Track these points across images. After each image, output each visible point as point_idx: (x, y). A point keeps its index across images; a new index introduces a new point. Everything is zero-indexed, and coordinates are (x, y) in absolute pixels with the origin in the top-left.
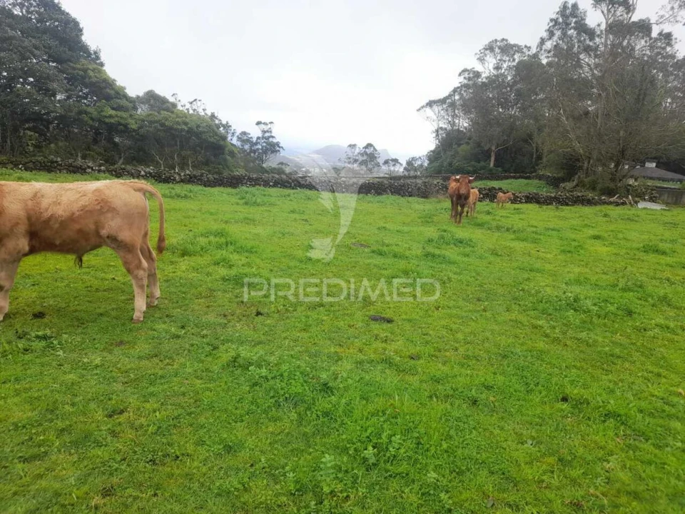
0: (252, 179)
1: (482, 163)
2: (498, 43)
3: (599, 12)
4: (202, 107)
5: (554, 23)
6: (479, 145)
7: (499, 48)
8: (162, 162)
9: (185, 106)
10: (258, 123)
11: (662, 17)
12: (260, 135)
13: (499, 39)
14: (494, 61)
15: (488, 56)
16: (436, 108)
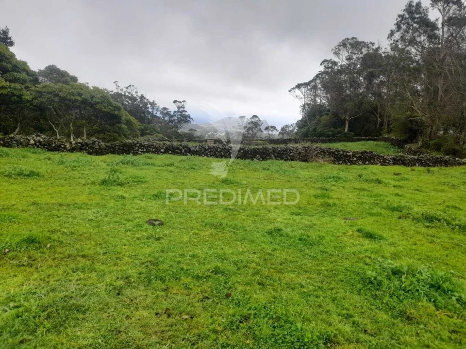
0: (144, 146)
1: (339, 129)
2: (349, 41)
3: (437, 10)
4: (135, 90)
5: (401, 18)
6: (336, 115)
7: (350, 44)
8: (57, 131)
9: (122, 90)
10: (175, 102)
12: (176, 110)
13: (350, 38)
14: (347, 54)
15: (342, 51)
16: (303, 89)
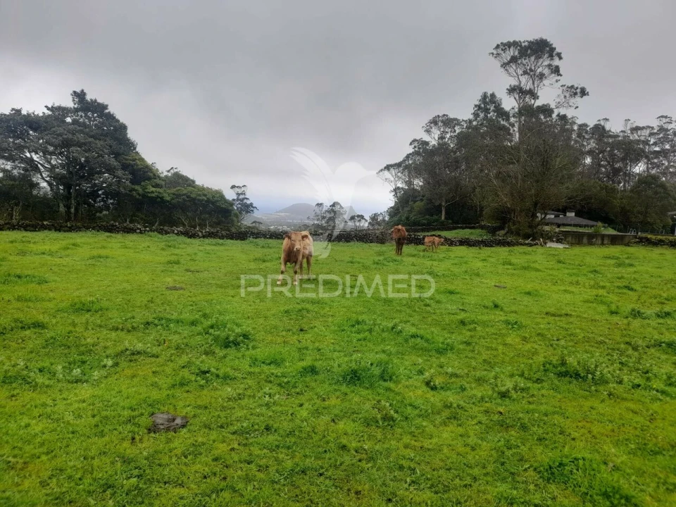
0: (254, 233)
1: (435, 217)
2: (440, 118)
3: (512, 99)
5: (478, 107)
6: (430, 201)
7: (442, 122)
10: (233, 187)
11: (559, 103)
12: (235, 198)
13: (441, 115)
14: (439, 133)
15: (433, 128)
16: (393, 171)
